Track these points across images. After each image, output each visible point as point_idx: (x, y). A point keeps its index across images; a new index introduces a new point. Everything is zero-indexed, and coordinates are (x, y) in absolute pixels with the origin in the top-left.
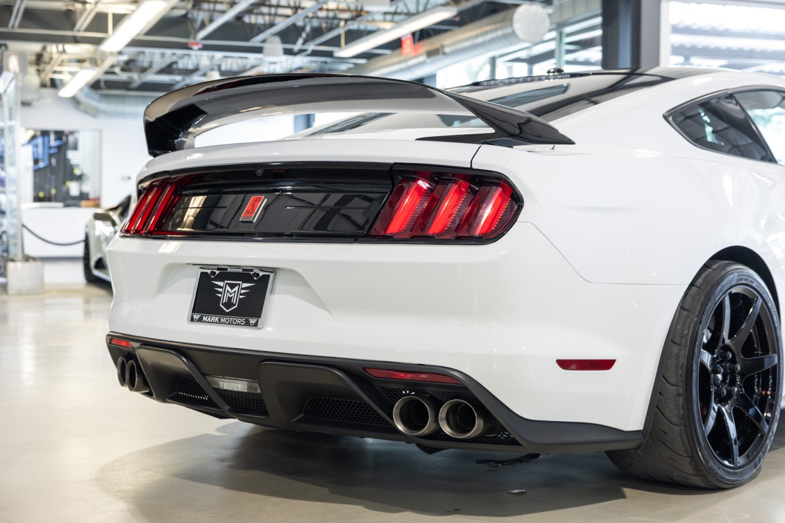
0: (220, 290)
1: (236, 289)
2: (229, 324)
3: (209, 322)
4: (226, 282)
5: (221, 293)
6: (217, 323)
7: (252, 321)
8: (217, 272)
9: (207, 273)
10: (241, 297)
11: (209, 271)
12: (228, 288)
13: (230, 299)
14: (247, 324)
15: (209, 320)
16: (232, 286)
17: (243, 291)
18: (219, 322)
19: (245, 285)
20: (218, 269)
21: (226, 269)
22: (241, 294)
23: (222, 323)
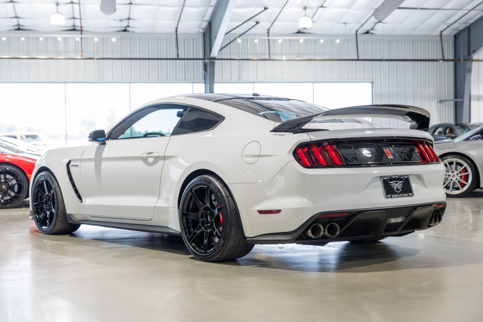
0: (392, 185)
1: (398, 184)
2: (402, 197)
3: (395, 197)
4: (393, 181)
5: (393, 186)
6: (398, 197)
7: (410, 194)
8: (389, 178)
9: (385, 179)
10: (401, 186)
11: (386, 178)
12: (395, 184)
13: (397, 188)
14: (409, 196)
15: (394, 196)
16: (396, 183)
17: (401, 184)
18: (399, 197)
19: (401, 182)
20: (389, 177)
21: (392, 177)
22: (401, 185)
23: (400, 197)
